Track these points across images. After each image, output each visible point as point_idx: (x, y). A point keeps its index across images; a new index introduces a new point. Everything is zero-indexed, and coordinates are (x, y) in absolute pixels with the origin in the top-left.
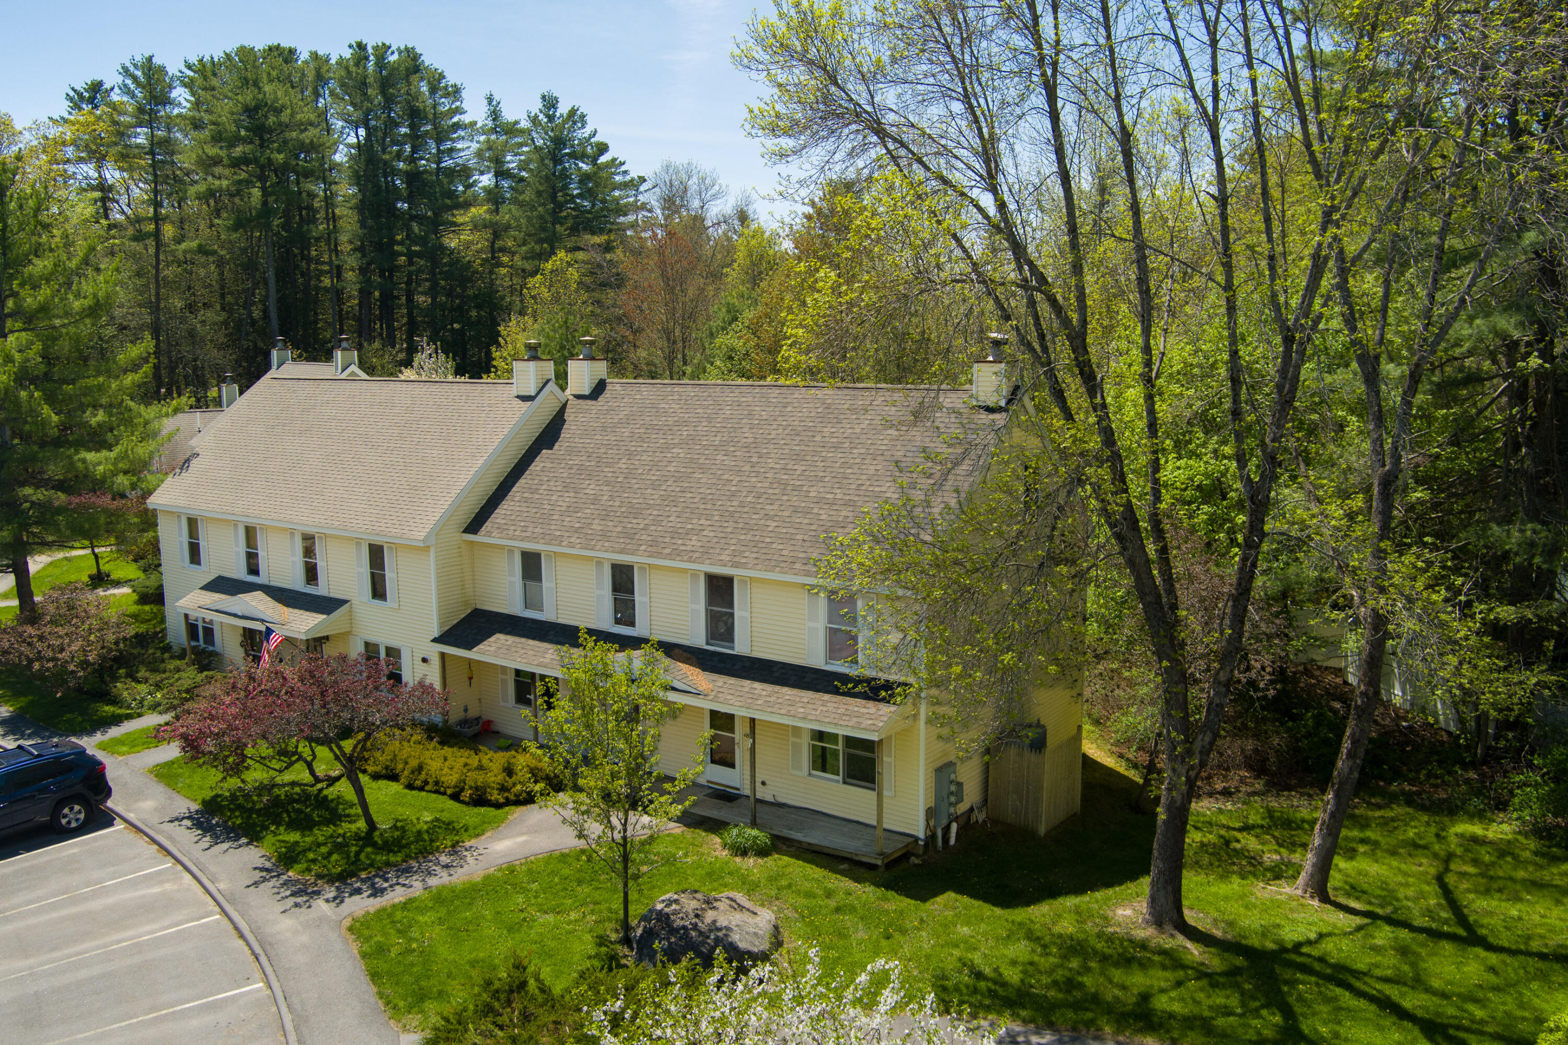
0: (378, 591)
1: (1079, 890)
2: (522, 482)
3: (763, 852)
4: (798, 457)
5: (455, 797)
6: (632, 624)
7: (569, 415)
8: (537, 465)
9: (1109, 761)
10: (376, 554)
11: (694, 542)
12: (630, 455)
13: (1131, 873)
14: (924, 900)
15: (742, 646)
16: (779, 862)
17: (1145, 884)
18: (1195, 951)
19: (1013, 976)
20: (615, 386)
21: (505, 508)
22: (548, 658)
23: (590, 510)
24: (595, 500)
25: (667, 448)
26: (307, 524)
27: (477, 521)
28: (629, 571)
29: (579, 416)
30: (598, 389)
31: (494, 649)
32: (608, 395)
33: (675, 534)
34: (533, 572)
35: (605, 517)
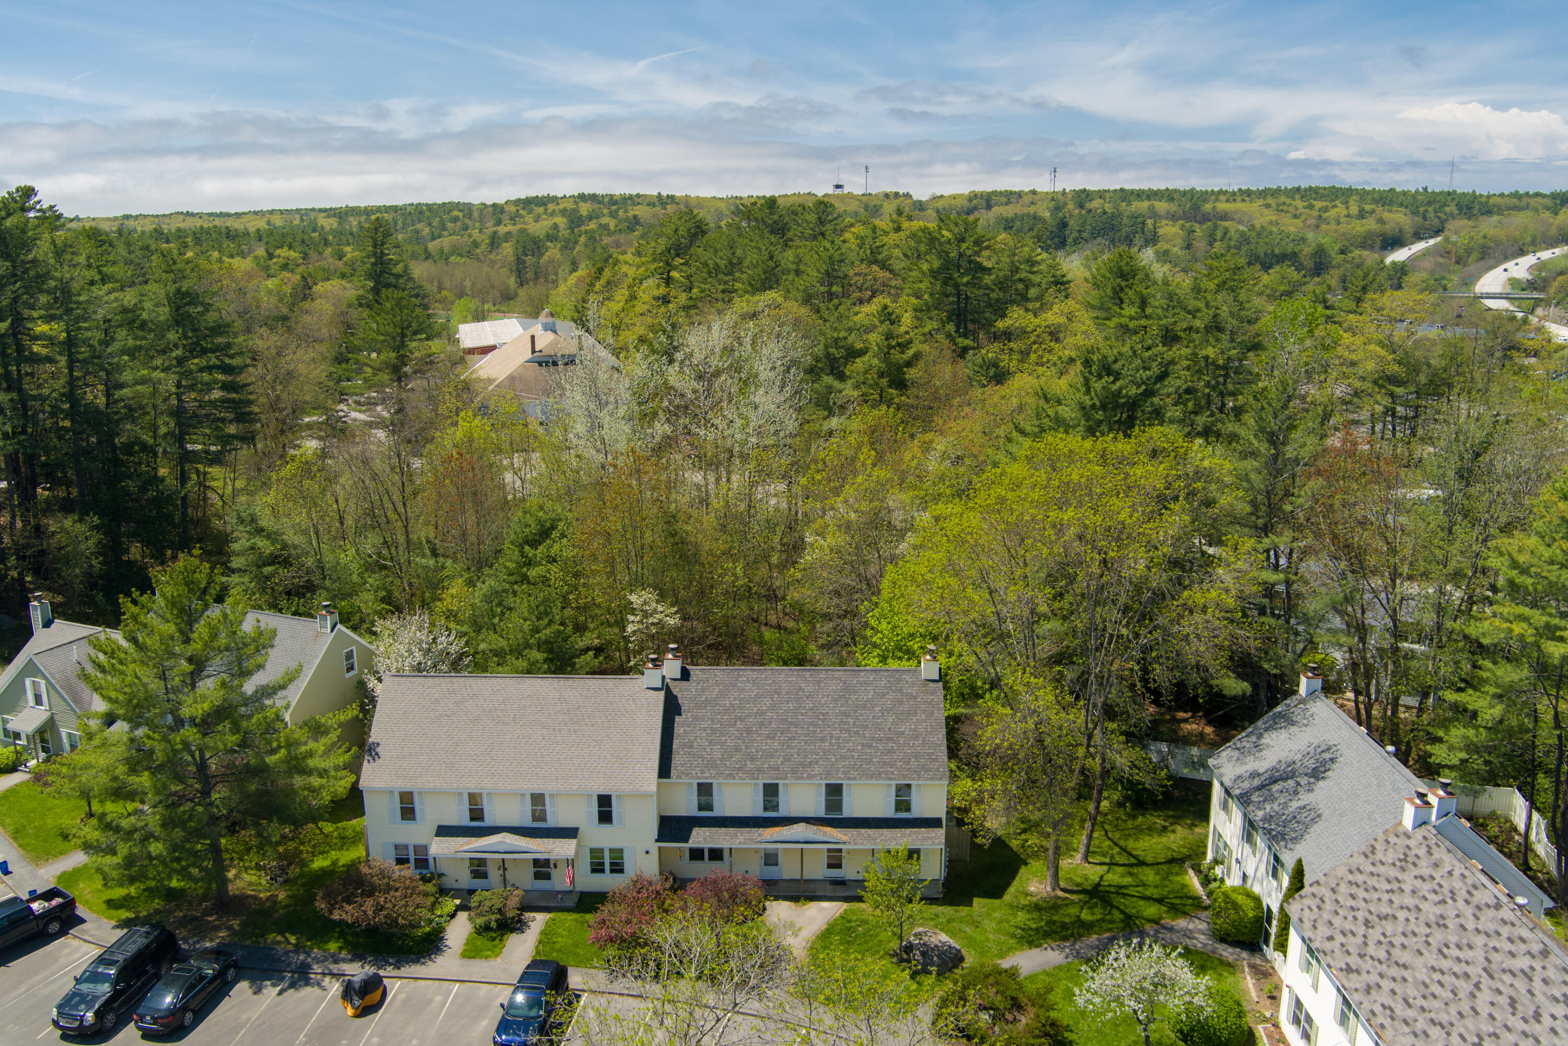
0: (605, 817)
2: (676, 742)
6: (777, 809)
7: (675, 691)
8: (679, 730)
10: (605, 801)
11: (817, 769)
12: (740, 719)
15: (847, 812)
20: (694, 670)
21: (677, 761)
22: (741, 838)
23: (738, 756)
24: (738, 750)
25: (761, 713)
26: (537, 789)
27: (665, 770)
28: (776, 786)
29: (684, 693)
30: (685, 675)
31: (701, 838)
32: (693, 677)
33: (803, 765)
34: (705, 790)
35: (752, 759)
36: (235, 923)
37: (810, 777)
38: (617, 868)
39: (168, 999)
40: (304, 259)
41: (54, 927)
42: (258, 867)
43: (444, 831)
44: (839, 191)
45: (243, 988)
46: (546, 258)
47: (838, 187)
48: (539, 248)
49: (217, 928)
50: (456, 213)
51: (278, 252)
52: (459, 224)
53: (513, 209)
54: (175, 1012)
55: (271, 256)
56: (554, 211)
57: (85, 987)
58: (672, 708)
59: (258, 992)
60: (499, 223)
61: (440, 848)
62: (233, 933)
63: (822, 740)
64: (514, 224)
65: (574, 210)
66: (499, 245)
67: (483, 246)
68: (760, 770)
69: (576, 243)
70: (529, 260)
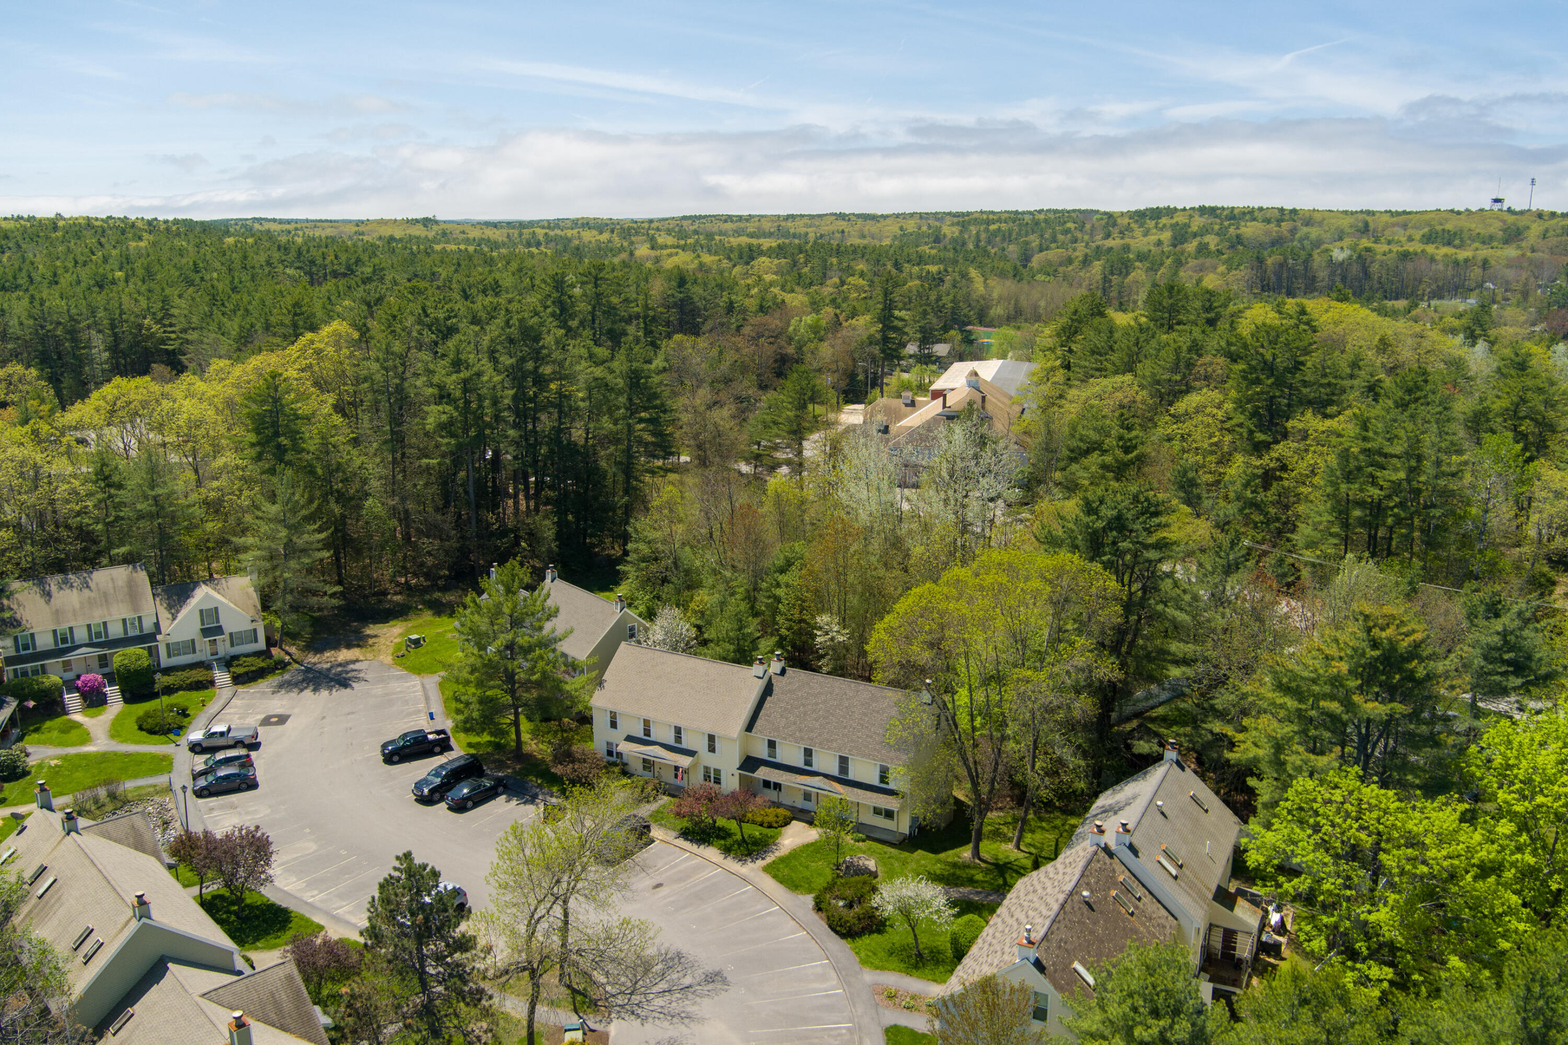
0: (712, 749)
1: (952, 848)
2: (762, 712)
3: (864, 841)
4: (865, 714)
5: (761, 825)
6: (811, 765)
7: (773, 681)
8: (767, 705)
9: (962, 798)
10: (711, 738)
11: (835, 744)
12: (803, 705)
13: (968, 842)
14: (912, 852)
15: (851, 776)
16: (869, 843)
17: (971, 845)
18: (983, 865)
19: (938, 872)
20: (790, 671)
21: (759, 723)
22: (784, 778)
23: (793, 727)
24: (795, 723)
25: (817, 704)
26: (679, 724)
27: (750, 727)
28: (811, 751)
29: (778, 683)
30: (783, 672)
31: (763, 773)
32: (787, 675)
33: (828, 741)
34: (772, 744)
35: (800, 731)
36: (518, 767)
37: (829, 748)
38: (718, 781)
39: (465, 791)
40: (870, 286)
41: (437, 749)
42: (550, 742)
43: (630, 739)
44: (1497, 206)
45: (503, 797)
46: (1130, 277)
47: (1497, 201)
48: (1127, 267)
49: (508, 767)
50: (1070, 225)
51: (850, 279)
52: (1069, 236)
53: (1126, 221)
54: (466, 799)
55: (843, 283)
56: (1164, 225)
57: (430, 778)
58: (768, 690)
59: (507, 801)
60: (1108, 236)
61: (625, 748)
62: (515, 772)
63: (845, 727)
64: (1122, 238)
65: (1185, 225)
66: (1091, 262)
67: (1076, 263)
68: (802, 739)
69: (1162, 264)
70: (1115, 279)
